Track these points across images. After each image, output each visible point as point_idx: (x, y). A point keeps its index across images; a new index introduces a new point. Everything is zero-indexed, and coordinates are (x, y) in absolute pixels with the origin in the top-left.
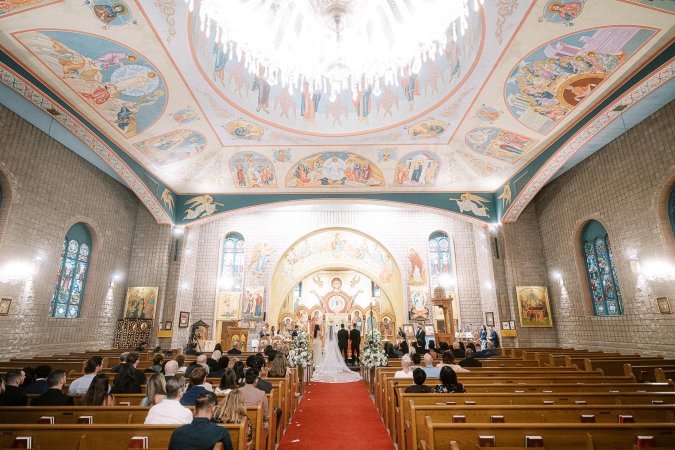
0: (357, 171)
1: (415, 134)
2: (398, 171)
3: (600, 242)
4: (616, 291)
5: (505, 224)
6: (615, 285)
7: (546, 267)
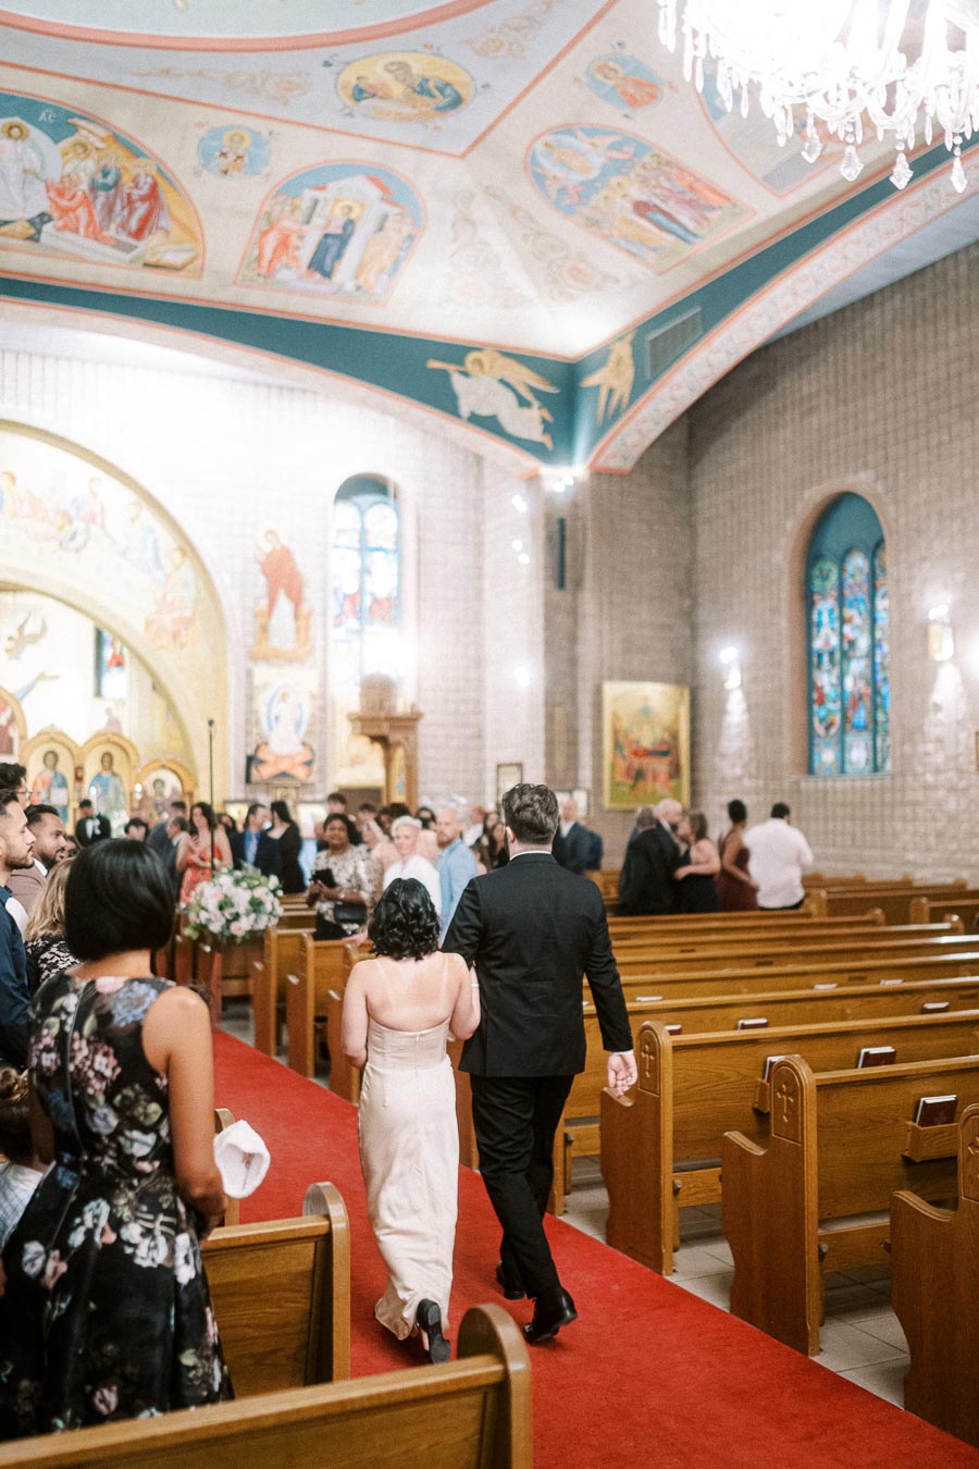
0: (102, 197)
1: (359, 94)
2: (263, 225)
3: (858, 562)
4: (875, 707)
5: (599, 474)
6: (876, 692)
7: (694, 628)
